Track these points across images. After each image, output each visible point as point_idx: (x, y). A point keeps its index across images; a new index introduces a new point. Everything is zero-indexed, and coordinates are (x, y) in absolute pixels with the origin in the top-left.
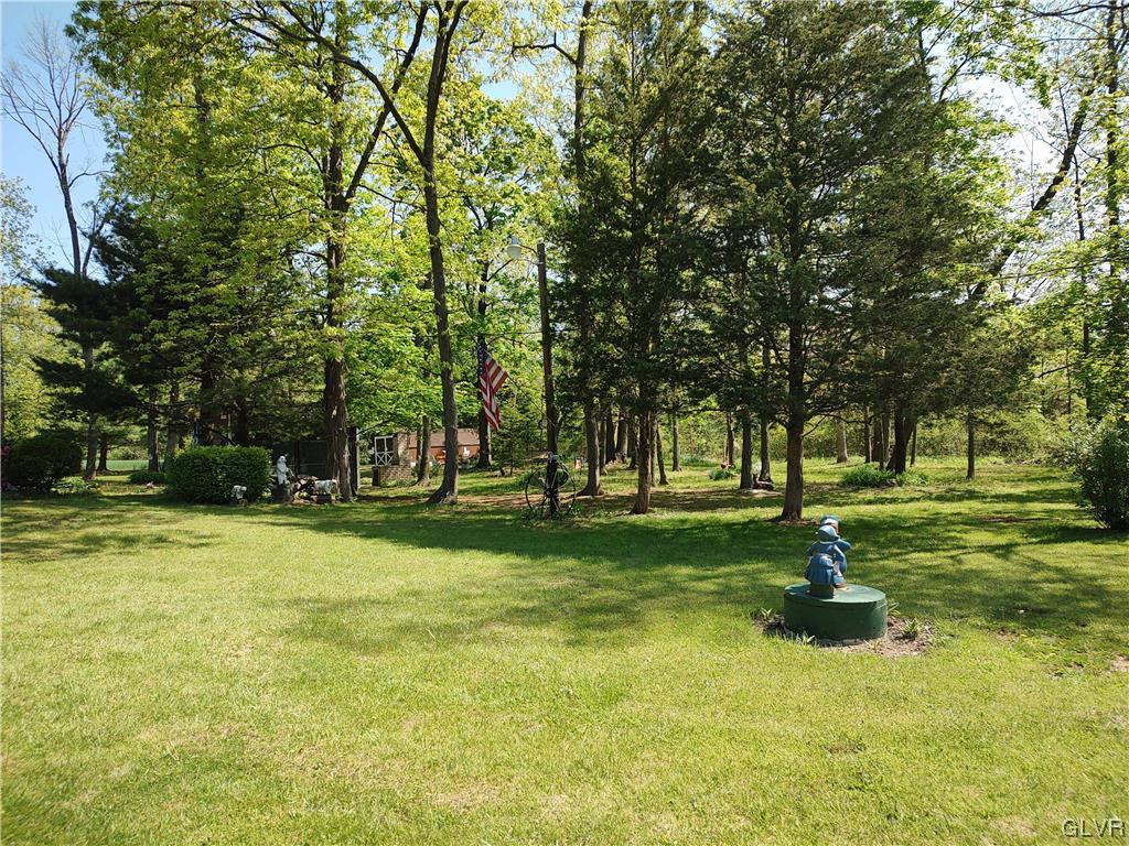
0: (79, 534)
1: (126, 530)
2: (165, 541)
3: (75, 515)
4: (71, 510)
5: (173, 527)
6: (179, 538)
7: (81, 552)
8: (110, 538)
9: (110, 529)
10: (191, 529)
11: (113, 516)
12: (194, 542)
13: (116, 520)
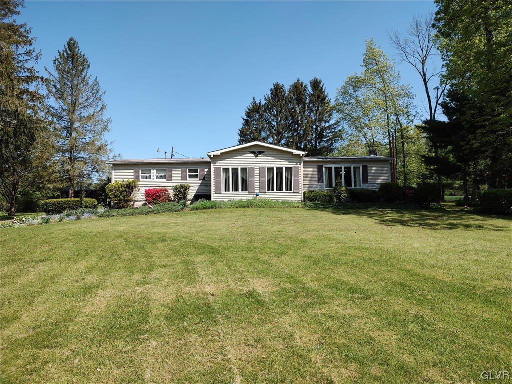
0: (447, 222)
1: (465, 222)
2: (482, 227)
3: (443, 216)
4: (441, 214)
5: (485, 223)
6: (488, 227)
7: (450, 229)
8: (459, 224)
9: (459, 222)
10: (493, 224)
11: (458, 217)
12: (496, 229)
13: (459, 219)
